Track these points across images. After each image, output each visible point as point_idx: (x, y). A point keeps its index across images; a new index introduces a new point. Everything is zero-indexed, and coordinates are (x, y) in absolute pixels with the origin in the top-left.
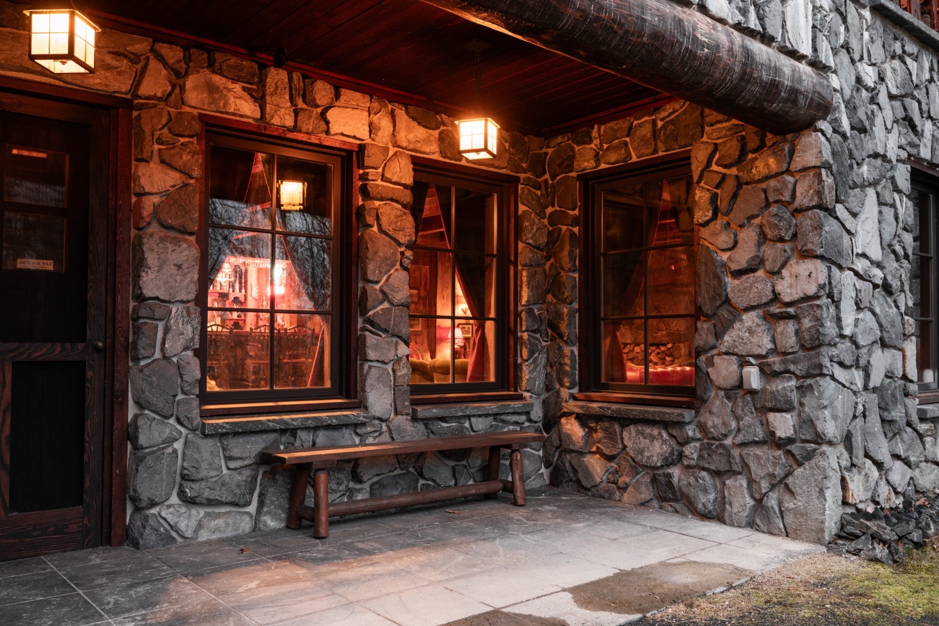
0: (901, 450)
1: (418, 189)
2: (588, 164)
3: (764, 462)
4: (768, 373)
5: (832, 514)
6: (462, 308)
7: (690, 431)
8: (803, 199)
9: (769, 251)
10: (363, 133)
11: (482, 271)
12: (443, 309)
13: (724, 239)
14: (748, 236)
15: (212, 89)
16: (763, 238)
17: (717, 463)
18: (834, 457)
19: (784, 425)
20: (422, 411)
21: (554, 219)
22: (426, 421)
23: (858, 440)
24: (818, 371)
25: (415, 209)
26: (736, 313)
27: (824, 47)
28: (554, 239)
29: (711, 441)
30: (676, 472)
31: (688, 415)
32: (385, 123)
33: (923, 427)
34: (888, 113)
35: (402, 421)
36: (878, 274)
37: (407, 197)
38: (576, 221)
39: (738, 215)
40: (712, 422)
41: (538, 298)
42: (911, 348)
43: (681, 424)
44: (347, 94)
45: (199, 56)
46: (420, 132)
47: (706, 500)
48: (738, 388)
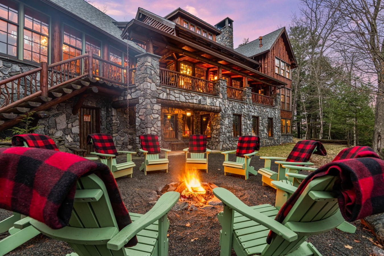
0: (231, 143)
1: (183, 117)
2: (201, 114)
3: (216, 144)
4: (216, 136)
5: (221, 148)
6: (188, 129)
7: (210, 141)
8: (219, 119)
9: (216, 124)
10: (178, 113)
11: (190, 125)
12: (186, 130)
13: (213, 123)
14: (215, 122)
15: (164, 110)
16: (216, 123)
17: (212, 144)
18: (221, 143)
19: (217, 140)
20: (184, 140)
21: (198, 119)
22: (184, 141)
23: (225, 142)
24: (220, 135)
25: (183, 120)
26: (214, 130)
27: (221, 105)
28: (198, 122)
29: (212, 142)
30: (209, 146)
31: (210, 140)
32: (180, 111)
33: (234, 141)
34: (230, 110)
35: (182, 141)
36: (228, 126)
37: (182, 118)
38: (200, 120)
39: (214, 120)
40: (212, 140)
41: (196, 128)
42: (233, 133)
43: (209, 141)
44: (176, 109)
45: (163, 107)
46: (183, 112)
47: (211, 148)
48: (214, 137)
